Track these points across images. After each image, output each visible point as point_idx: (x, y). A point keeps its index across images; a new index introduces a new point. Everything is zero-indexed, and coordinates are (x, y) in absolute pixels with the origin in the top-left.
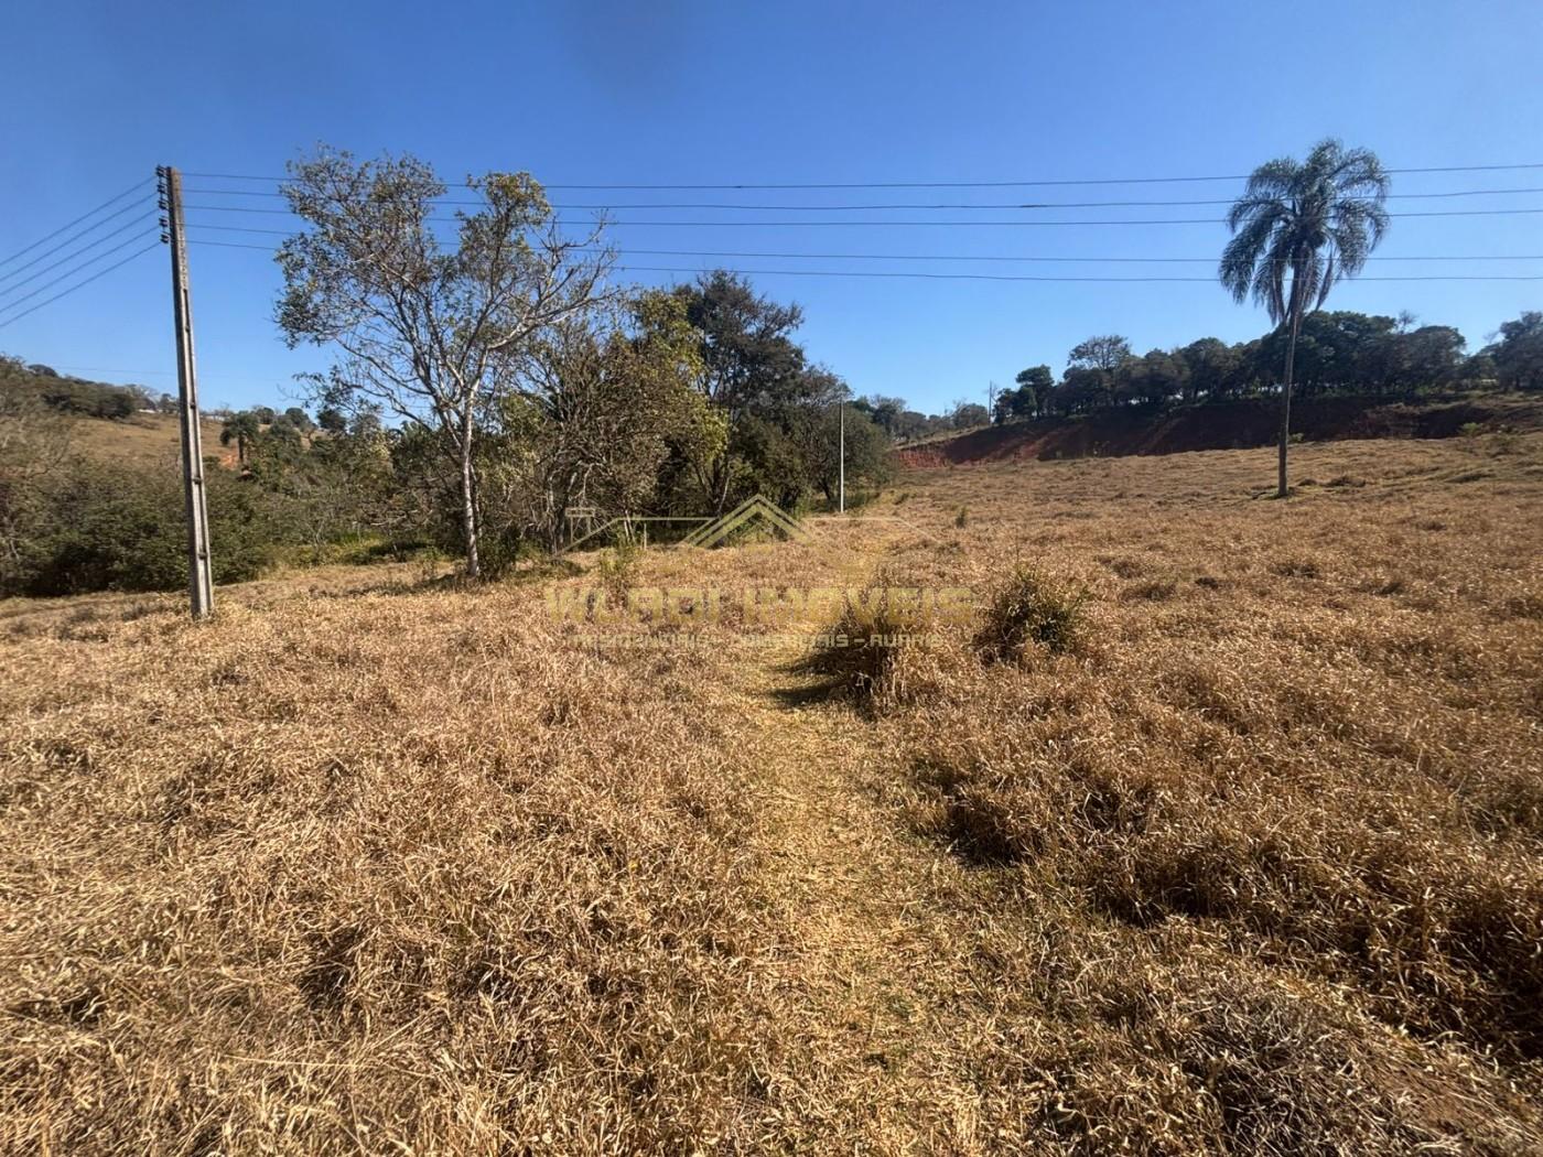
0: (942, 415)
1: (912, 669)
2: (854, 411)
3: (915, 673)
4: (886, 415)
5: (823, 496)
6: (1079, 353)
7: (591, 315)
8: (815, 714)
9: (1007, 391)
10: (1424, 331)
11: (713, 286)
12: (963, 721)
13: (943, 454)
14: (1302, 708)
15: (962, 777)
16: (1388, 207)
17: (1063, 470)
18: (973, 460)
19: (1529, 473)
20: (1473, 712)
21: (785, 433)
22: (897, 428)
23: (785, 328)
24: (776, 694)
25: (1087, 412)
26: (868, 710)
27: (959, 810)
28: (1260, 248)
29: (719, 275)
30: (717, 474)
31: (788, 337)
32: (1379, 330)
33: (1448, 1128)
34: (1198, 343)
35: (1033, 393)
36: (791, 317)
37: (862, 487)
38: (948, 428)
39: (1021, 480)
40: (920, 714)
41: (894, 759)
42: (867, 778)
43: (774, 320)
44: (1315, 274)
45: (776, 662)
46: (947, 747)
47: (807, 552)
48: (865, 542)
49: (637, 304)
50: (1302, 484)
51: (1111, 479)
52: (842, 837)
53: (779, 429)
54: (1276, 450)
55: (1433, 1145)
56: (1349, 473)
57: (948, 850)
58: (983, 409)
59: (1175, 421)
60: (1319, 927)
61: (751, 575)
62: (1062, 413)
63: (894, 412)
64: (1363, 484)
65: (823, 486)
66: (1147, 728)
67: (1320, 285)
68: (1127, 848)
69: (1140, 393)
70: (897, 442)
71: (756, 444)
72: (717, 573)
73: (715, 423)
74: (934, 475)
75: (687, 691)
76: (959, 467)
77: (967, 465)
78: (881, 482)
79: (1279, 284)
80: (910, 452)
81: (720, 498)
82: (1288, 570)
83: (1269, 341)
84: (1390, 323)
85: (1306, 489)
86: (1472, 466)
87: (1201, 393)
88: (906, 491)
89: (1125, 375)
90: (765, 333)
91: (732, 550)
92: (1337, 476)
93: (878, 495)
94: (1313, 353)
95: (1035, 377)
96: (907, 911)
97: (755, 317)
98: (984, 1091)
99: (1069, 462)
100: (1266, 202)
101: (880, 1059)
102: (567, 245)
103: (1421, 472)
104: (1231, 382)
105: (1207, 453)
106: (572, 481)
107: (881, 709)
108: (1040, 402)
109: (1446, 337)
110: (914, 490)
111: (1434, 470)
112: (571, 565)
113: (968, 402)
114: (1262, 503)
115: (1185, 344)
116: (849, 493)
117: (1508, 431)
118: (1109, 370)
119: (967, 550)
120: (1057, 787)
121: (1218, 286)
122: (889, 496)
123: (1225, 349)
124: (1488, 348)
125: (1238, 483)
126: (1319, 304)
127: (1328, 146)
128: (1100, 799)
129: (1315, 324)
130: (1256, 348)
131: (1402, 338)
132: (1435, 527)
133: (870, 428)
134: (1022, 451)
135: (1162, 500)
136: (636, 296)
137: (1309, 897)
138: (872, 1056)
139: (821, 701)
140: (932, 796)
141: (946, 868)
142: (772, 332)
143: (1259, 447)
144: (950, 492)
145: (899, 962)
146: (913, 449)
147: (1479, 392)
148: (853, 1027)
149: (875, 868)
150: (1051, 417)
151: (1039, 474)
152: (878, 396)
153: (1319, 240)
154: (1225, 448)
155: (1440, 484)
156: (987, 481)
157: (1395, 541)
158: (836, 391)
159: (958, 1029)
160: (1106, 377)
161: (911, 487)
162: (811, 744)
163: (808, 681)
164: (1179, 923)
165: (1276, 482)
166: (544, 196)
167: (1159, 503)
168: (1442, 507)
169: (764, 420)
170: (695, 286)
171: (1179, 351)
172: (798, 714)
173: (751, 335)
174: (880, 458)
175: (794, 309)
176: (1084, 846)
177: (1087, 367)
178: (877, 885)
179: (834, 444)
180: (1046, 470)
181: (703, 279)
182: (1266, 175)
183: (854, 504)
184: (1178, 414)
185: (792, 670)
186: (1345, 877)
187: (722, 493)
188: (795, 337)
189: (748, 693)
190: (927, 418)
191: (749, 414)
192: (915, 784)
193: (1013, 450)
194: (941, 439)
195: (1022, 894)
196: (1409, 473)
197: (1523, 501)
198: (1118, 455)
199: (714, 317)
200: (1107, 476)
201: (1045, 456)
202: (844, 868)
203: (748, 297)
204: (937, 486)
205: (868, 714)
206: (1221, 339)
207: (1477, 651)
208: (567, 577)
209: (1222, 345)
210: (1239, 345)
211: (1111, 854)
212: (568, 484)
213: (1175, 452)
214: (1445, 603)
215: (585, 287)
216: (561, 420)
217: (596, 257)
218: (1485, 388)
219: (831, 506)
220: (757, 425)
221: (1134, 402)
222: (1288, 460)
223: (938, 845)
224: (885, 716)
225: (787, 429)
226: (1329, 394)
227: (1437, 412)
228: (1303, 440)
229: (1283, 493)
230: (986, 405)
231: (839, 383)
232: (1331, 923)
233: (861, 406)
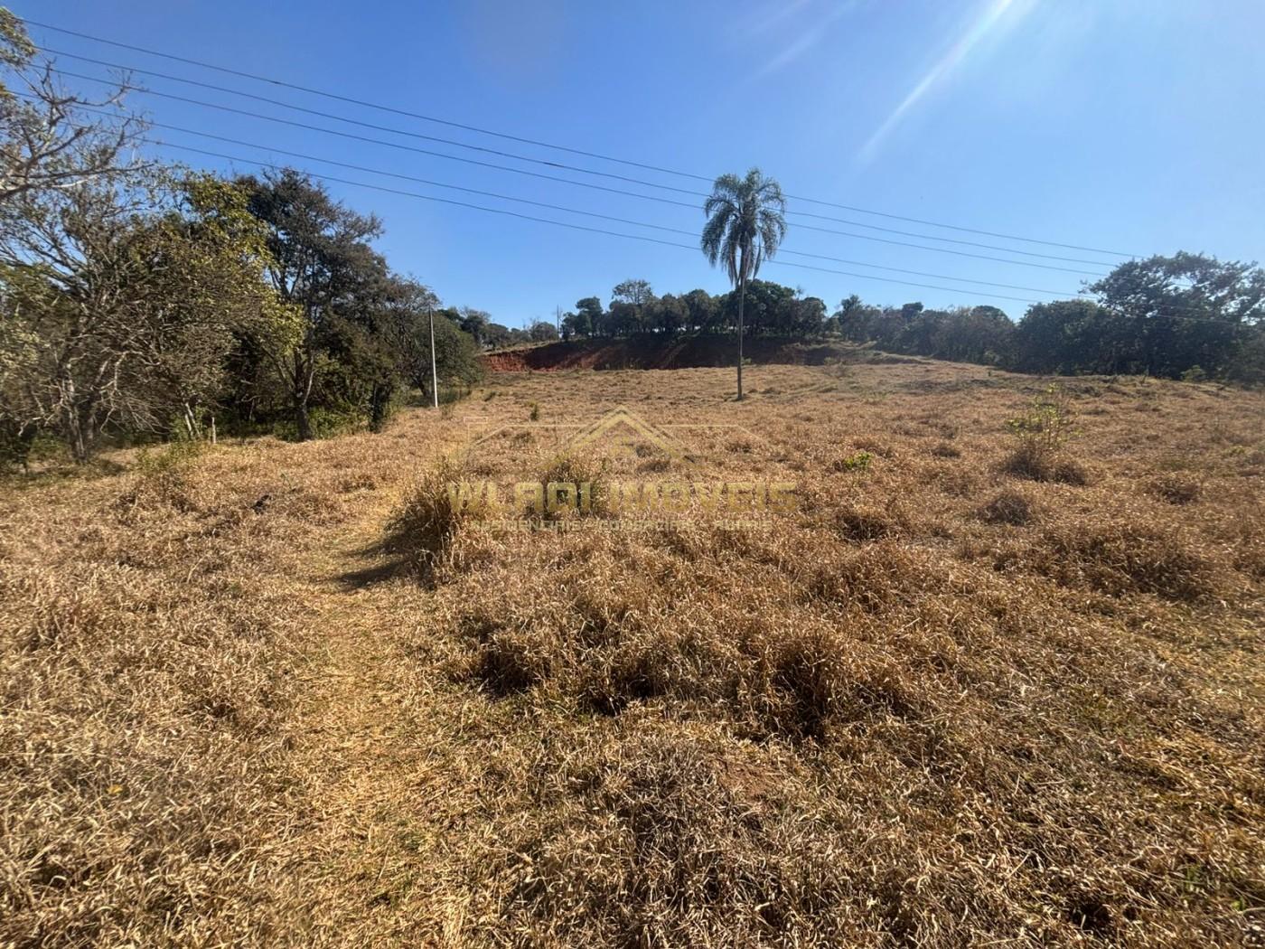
0: (522, 329)
1: (469, 541)
2: (443, 318)
3: (471, 544)
4: (473, 325)
5: (418, 393)
6: (619, 290)
7: (118, 186)
8: (381, 593)
9: (570, 314)
10: (809, 300)
11: (284, 183)
12: (506, 579)
13: (523, 361)
14: (725, 539)
15: (497, 626)
16: (787, 218)
17: (611, 378)
18: (547, 367)
19: (852, 388)
20: (807, 530)
21: (372, 333)
22: (484, 335)
23: (366, 236)
24: (341, 579)
25: (626, 335)
26: (430, 581)
27: (491, 654)
28: (722, 232)
29: (290, 174)
30: (299, 368)
31: (369, 245)
32: (787, 296)
33: (756, 798)
34: (693, 292)
35: (589, 319)
36: (372, 227)
37: (455, 385)
38: (527, 340)
39: (582, 385)
40: (473, 579)
41: (445, 620)
42: (418, 641)
43: (353, 226)
44: (752, 254)
45: (349, 548)
46: (490, 601)
47: (397, 443)
48: (454, 433)
49: (185, 185)
50: (750, 392)
51: (641, 386)
52: (384, 700)
53: (364, 329)
54: (735, 369)
55: (748, 813)
56: (772, 386)
57: (480, 690)
58: (553, 327)
59: (681, 347)
60: (714, 686)
61: (335, 467)
62: (609, 335)
63: (480, 323)
64: (779, 393)
65: (418, 384)
66: (633, 566)
67: (755, 262)
68: (607, 658)
69: (660, 325)
70: (485, 350)
71: (340, 341)
72: (300, 465)
73: (288, 318)
74: (516, 378)
75: (237, 587)
76: (537, 372)
77: (543, 371)
78: (472, 382)
79: (734, 258)
80: (496, 358)
81: (305, 392)
82: (734, 448)
83: (732, 295)
84: (791, 292)
85: (752, 395)
86: (829, 382)
87: (697, 328)
88: (494, 390)
89: (649, 310)
90: (344, 238)
91: (319, 442)
92: (768, 388)
93: (469, 393)
94: (755, 306)
95: (589, 305)
96: (435, 752)
97: (333, 220)
98: (474, 889)
99: (615, 372)
100: (725, 201)
101: (385, 897)
102: (73, 99)
103: (806, 386)
104: (712, 322)
105: (700, 369)
106: (102, 369)
107: (441, 578)
108: (594, 325)
109: (818, 305)
110: (502, 389)
111: (813, 385)
112: (106, 464)
113: (542, 321)
114: (729, 404)
115: (686, 292)
116: (444, 391)
117: (844, 363)
118: (640, 305)
119: (537, 438)
120: (564, 621)
121: (701, 253)
122: (480, 394)
123: (709, 299)
124: (836, 315)
125: (717, 391)
126: (755, 274)
127: (757, 172)
128: (592, 625)
129: (755, 287)
130: (726, 299)
131: (797, 303)
132: (809, 419)
133: (459, 334)
134: (583, 362)
135: (673, 401)
136: (181, 176)
137: (710, 667)
138: (376, 899)
139: (386, 578)
140: (470, 646)
141: (475, 705)
142: (353, 238)
143: (728, 366)
144: (530, 392)
145: (419, 800)
146: (499, 355)
147: (832, 339)
148: (362, 877)
149: (411, 721)
150: (602, 336)
151: (595, 380)
152: (466, 308)
153: (753, 233)
154: (710, 366)
155: (814, 394)
156: (557, 384)
157: (789, 428)
158: (426, 299)
159: (463, 843)
160: (638, 311)
161: (499, 387)
162: (369, 620)
163: (379, 561)
164: (636, 706)
165: (736, 390)
166: (23, 30)
167: (671, 403)
168: (813, 408)
169: (349, 320)
170: (261, 180)
171: (683, 297)
172: (362, 594)
173: (331, 238)
174: (469, 361)
175: (373, 220)
176: (580, 662)
177: (625, 302)
178: (411, 736)
179: (427, 346)
180: (599, 377)
181: (270, 174)
182: (724, 182)
183: (448, 400)
184: (684, 341)
185: (364, 553)
186: (728, 649)
187: (306, 386)
188: (377, 246)
189: (312, 580)
190: (510, 330)
191: (331, 313)
192: (459, 638)
193: (575, 362)
194: (521, 348)
195: (531, 712)
196: (802, 386)
197: (848, 404)
198: (646, 369)
199: (287, 214)
200: (639, 383)
201: (599, 367)
202: (382, 728)
203: (323, 200)
204: (519, 387)
205: (429, 585)
206: (706, 291)
207: (816, 494)
208: (99, 477)
209: (707, 295)
210: (717, 297)
211: (597, 665)
212: (97, 373)
213: (681, 367)
214: (807, 465)
215: (106, 154)
216: (83, 300)
217: (119, 123)
218: (836, 337)
219: (426, 401)
220: (341, 324)
221: (656, 330)
222: (743, 375)
223: (471, 687)
224: (444, 584)
225: (373, 329)
226: (764, 334)
227: (815, 350)
228: (751, 364)
229: (740, 398)
230: (555, 324)
231: (427, 293)
232: (719, 681)
233: (450, 315)
